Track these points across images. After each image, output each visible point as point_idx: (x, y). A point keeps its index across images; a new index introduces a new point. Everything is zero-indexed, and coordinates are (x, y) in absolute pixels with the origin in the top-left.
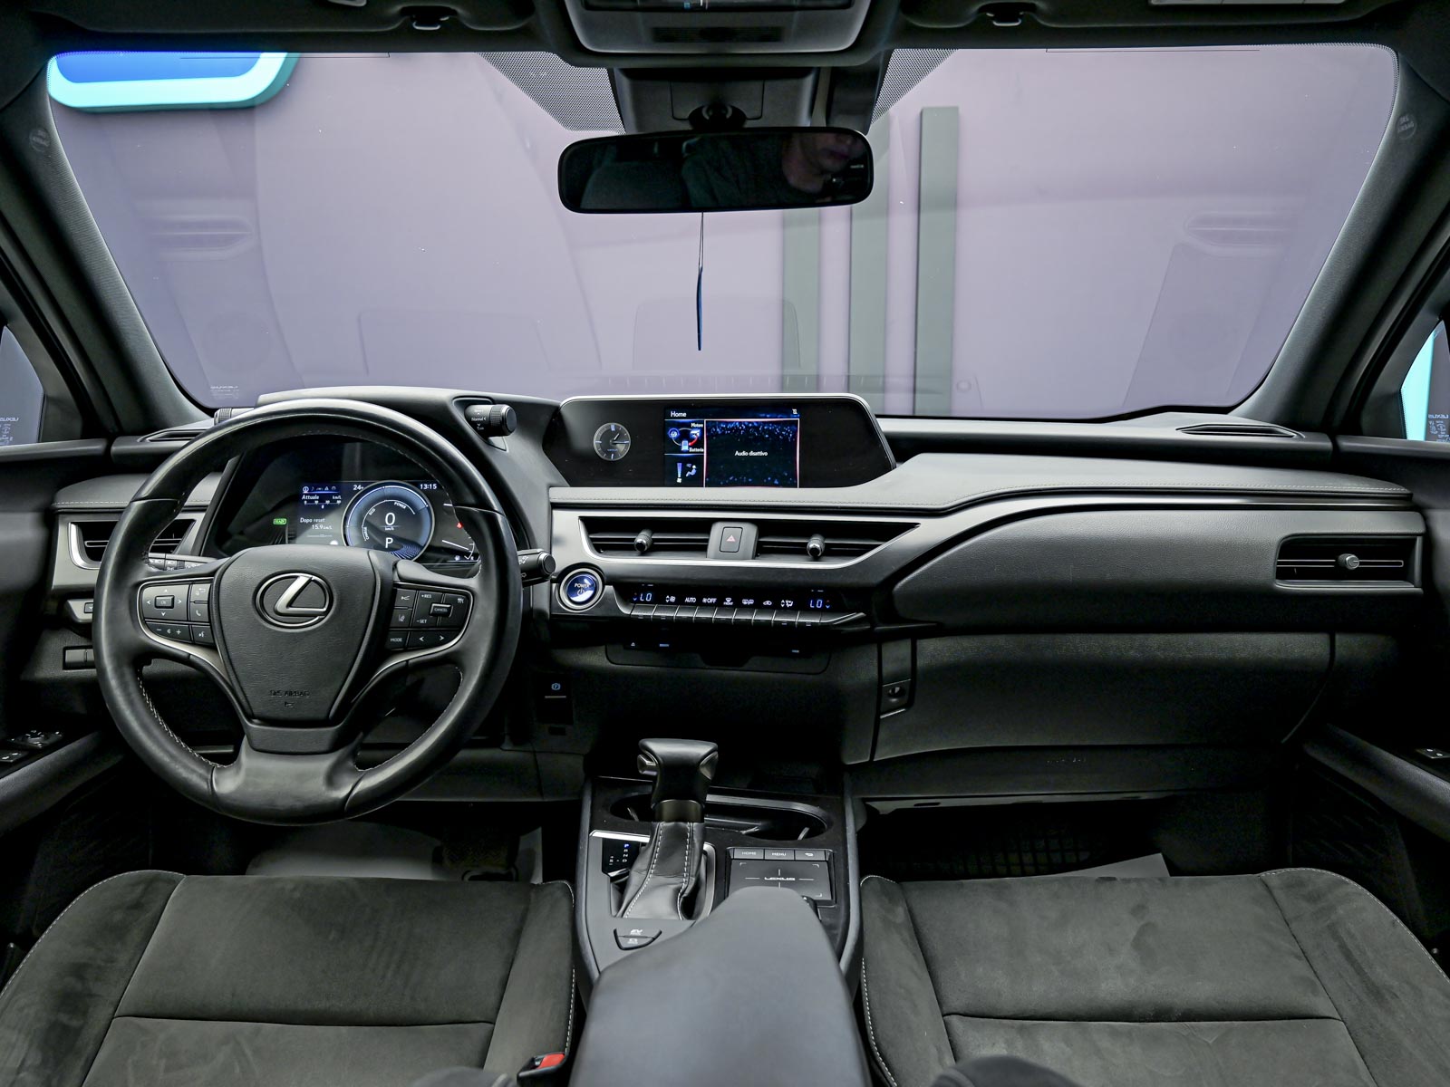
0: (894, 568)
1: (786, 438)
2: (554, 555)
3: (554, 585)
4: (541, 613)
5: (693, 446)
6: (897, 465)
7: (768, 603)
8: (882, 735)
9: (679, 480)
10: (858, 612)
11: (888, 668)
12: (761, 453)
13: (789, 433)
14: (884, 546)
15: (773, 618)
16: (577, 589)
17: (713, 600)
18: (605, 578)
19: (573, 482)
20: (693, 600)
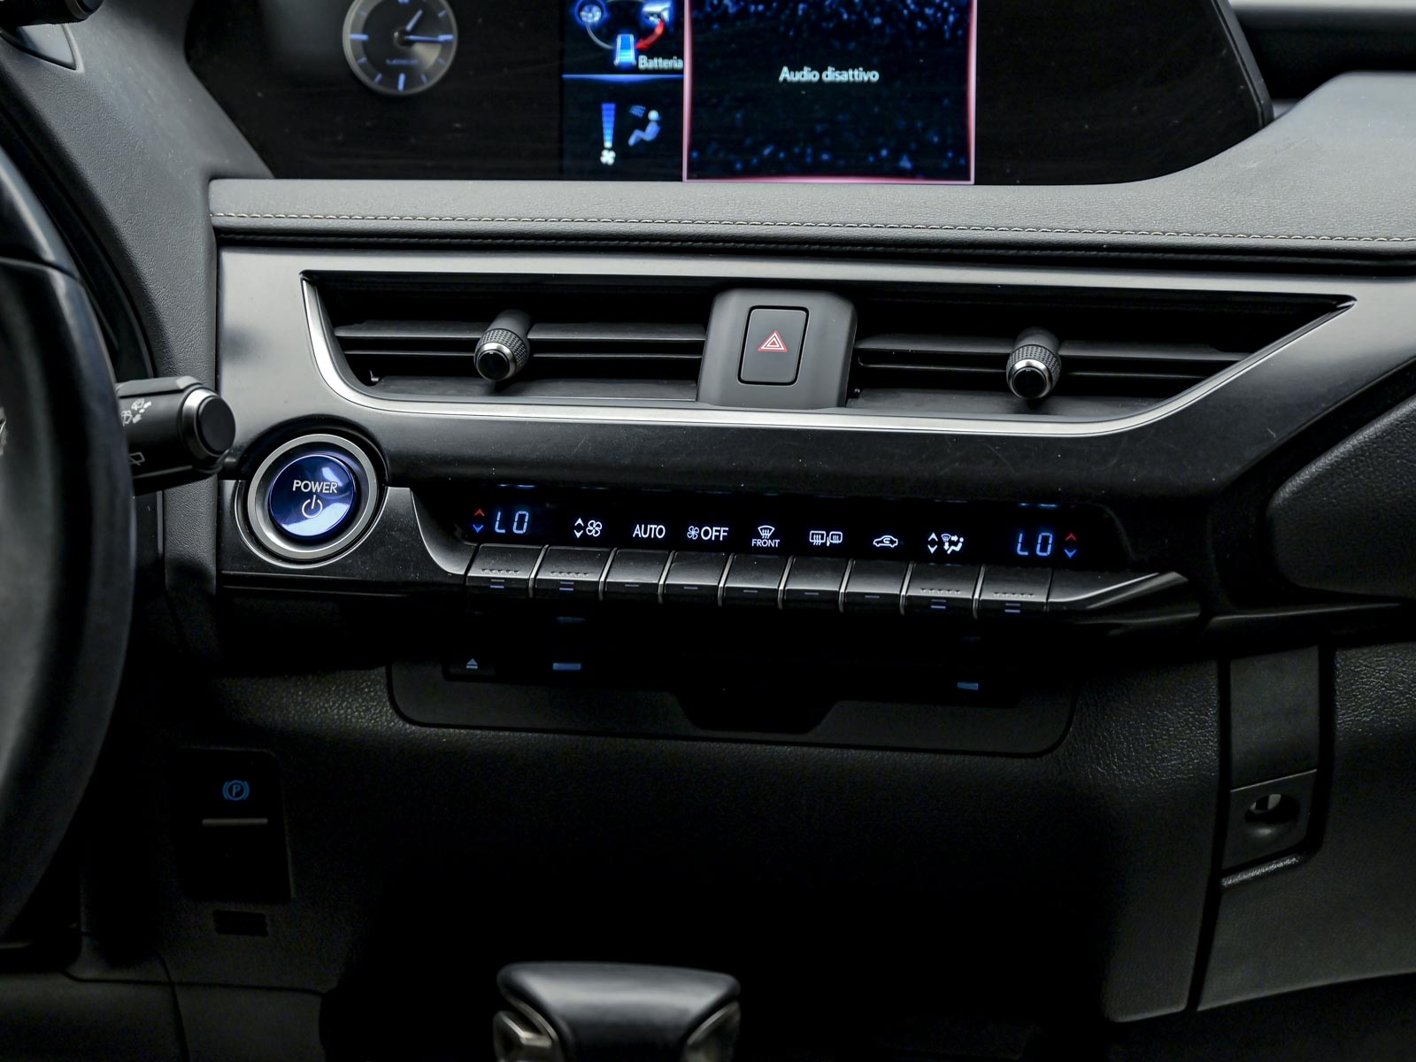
0: (1276, 437)
1: (935, 27)
2: (227, 395)
3: (229, 485)
4: (190, 571)
5: (651, 52)
6: (1277, 111)
7: (887, 541)
8: (1225, 936)
9: (608, 157)
10: (1162, 572)
11: (1249, 736)
12: (858, 75)
13: (946, 13)
14: (1243, 368)
15: (906, 589)
16: (301, 496)
17: (717, 532)
18: (387, 464)
19: (284, 166)
20: (656, 530)
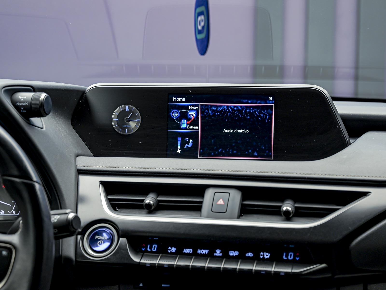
0: (351, 229)
1: (263, 119)
2: (79, 215)
3: (79, 237)
4: (68, 259)
5: (190, 125)
6: (351, 141)
7: (250, 254)
9: (179, 151)
10: (321, 263)
12: (244, 131)
13: (266, 115)
14: (343, 210)
15: (254, 267)
16: (98, 240)
17: (205, 251)
18: (120, 232)
19: (96, 153)
20: (190, 251)
